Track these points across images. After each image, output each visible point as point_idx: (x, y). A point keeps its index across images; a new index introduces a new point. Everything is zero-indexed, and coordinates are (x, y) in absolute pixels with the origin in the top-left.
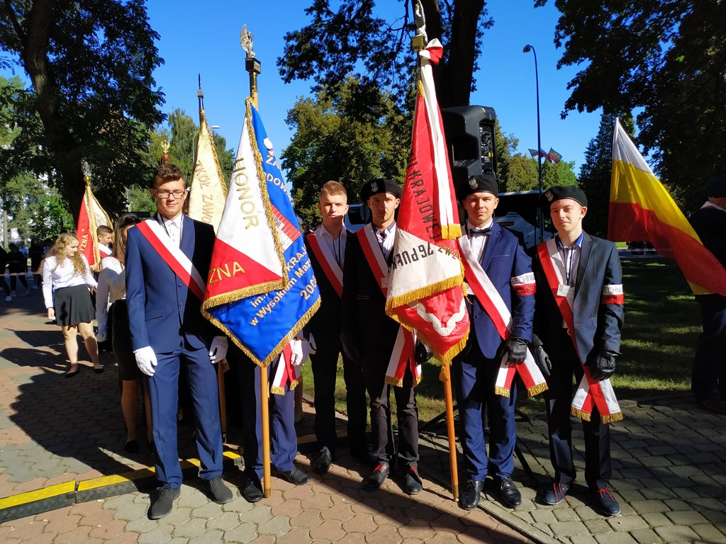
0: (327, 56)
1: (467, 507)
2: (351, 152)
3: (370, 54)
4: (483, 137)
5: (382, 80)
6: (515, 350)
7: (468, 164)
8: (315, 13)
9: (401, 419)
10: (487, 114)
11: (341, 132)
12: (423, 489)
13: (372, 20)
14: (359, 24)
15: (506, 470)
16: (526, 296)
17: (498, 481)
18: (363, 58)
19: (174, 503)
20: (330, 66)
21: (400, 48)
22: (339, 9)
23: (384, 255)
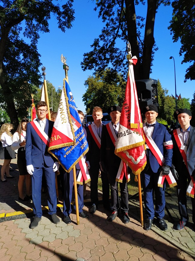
0: (99, 61)
1: (146, 229)
2: (107, 95)
3: (114, 61)
4: (153, 91)
5: (118, 70)
6: (165, 170)
7: (147, 100)
8: (94, 46)
9: (122, 195)
10: (154, 82)
11: (104, 88)
12: (130, 221)
13: (114, 49)
14: (110, 50)
15: (162, 215)
16: (169, 150)
17: (159, 220)
18: (111, 62)
19: (39, 223)
20: (99, 65)
21: (124, 58)
22: (103, 45)
23: (116, 133)
